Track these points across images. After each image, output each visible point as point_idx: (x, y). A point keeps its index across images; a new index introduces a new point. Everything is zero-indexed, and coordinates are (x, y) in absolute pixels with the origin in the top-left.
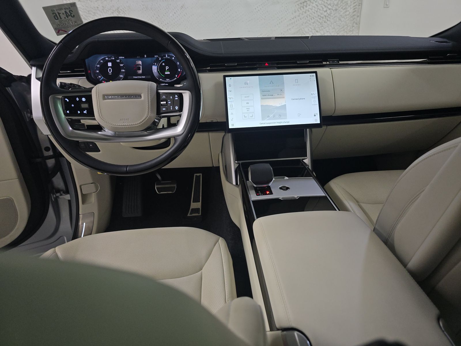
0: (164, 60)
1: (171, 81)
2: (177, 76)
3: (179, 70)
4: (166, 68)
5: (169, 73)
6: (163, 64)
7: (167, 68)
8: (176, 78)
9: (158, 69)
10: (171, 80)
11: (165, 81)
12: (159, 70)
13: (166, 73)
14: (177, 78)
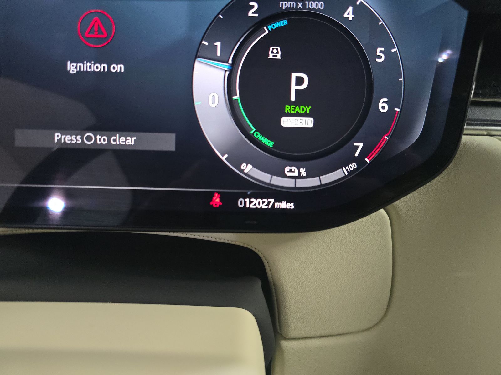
0: (278, 25)
1: (314, 182)
2: (361, 145)
3: (383, 106)
4: (294, 87)
5: (308, 122)
6: (275, 53)
7: (300, 81)
8: (353, 166)
9: (230, 92)
10: (319, 175)
11: (277, 181)
12: (237, 97)
13: (287, 122)
14: (360, 160)
